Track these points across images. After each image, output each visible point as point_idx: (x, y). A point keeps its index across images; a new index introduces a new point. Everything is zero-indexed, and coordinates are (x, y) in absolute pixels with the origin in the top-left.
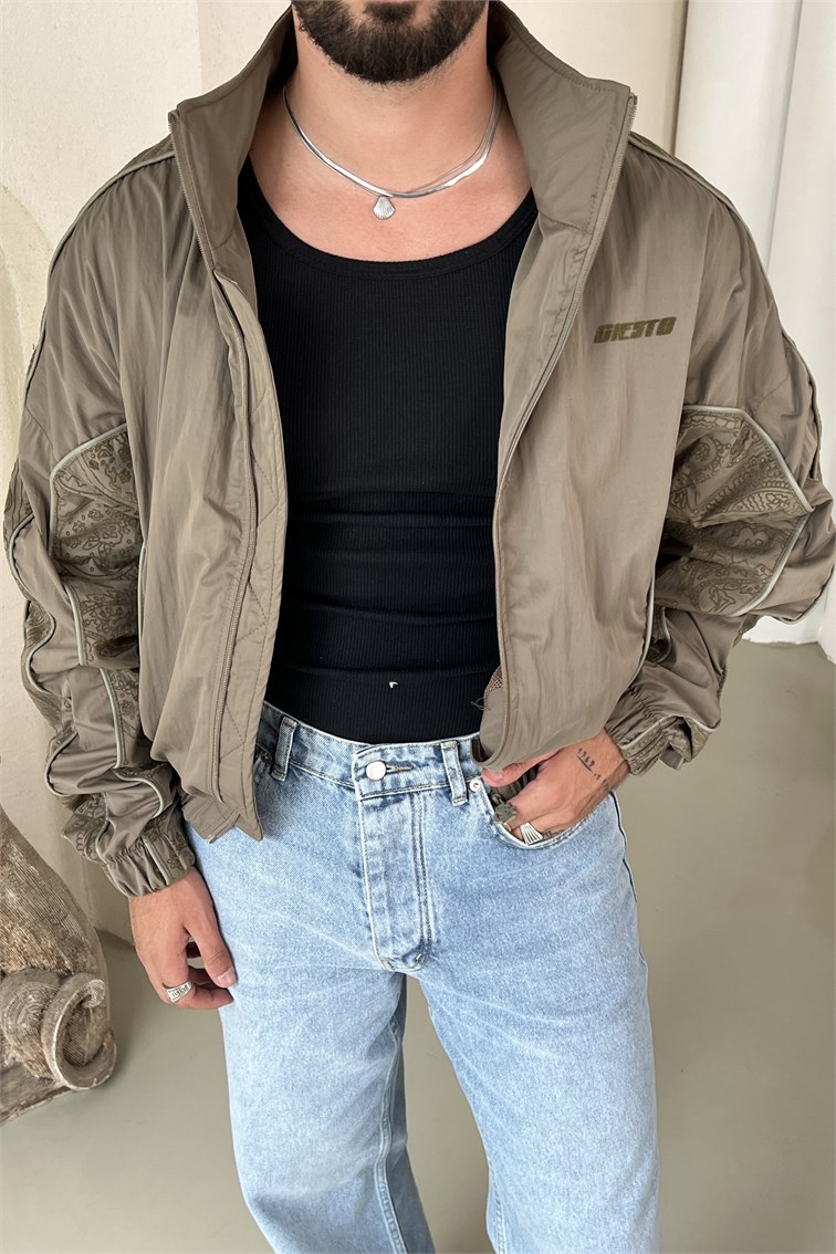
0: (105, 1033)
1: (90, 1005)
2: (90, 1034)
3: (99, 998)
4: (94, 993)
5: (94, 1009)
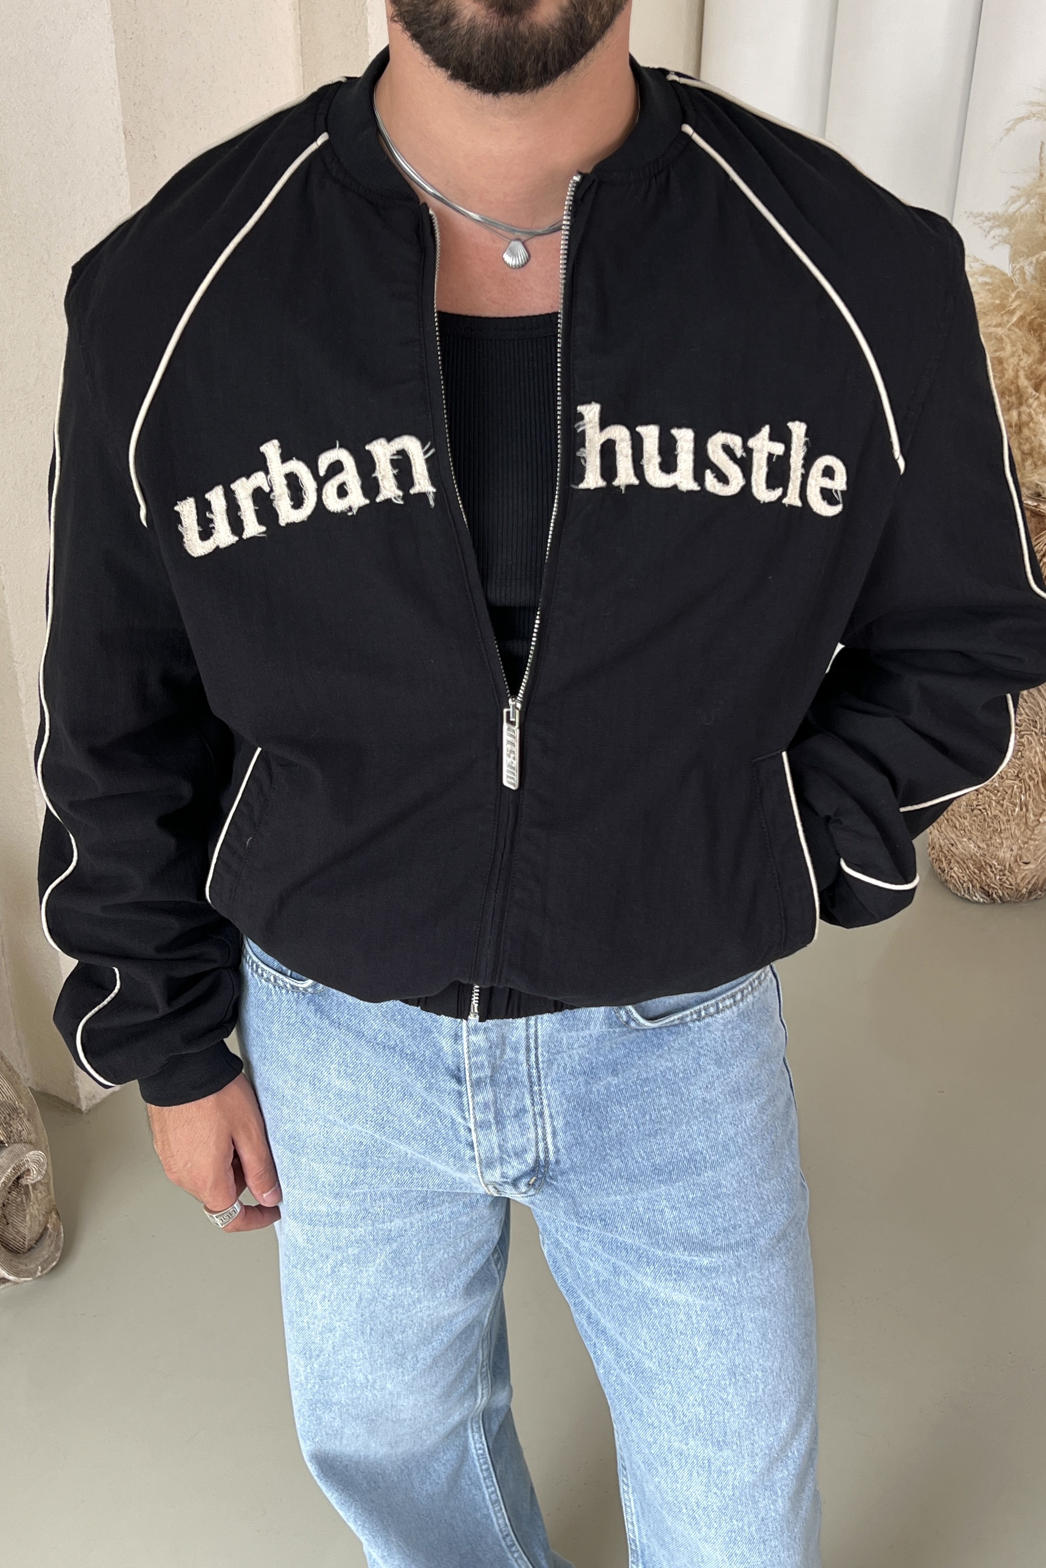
0: (48, 1213)
1: (28, 1181)
2: (31, 1215)
3: (39, 1172)
4: (33, 1167)
5: (34, 1185)
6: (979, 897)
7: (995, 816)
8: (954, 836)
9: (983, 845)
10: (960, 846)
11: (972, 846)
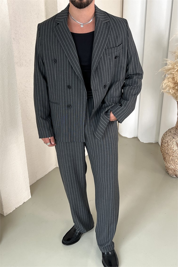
6: (174, 176)
7: (176, 161)
8: (169, 165)
9: (175, 167)
10: (170, 167)
11: (173, 167)
